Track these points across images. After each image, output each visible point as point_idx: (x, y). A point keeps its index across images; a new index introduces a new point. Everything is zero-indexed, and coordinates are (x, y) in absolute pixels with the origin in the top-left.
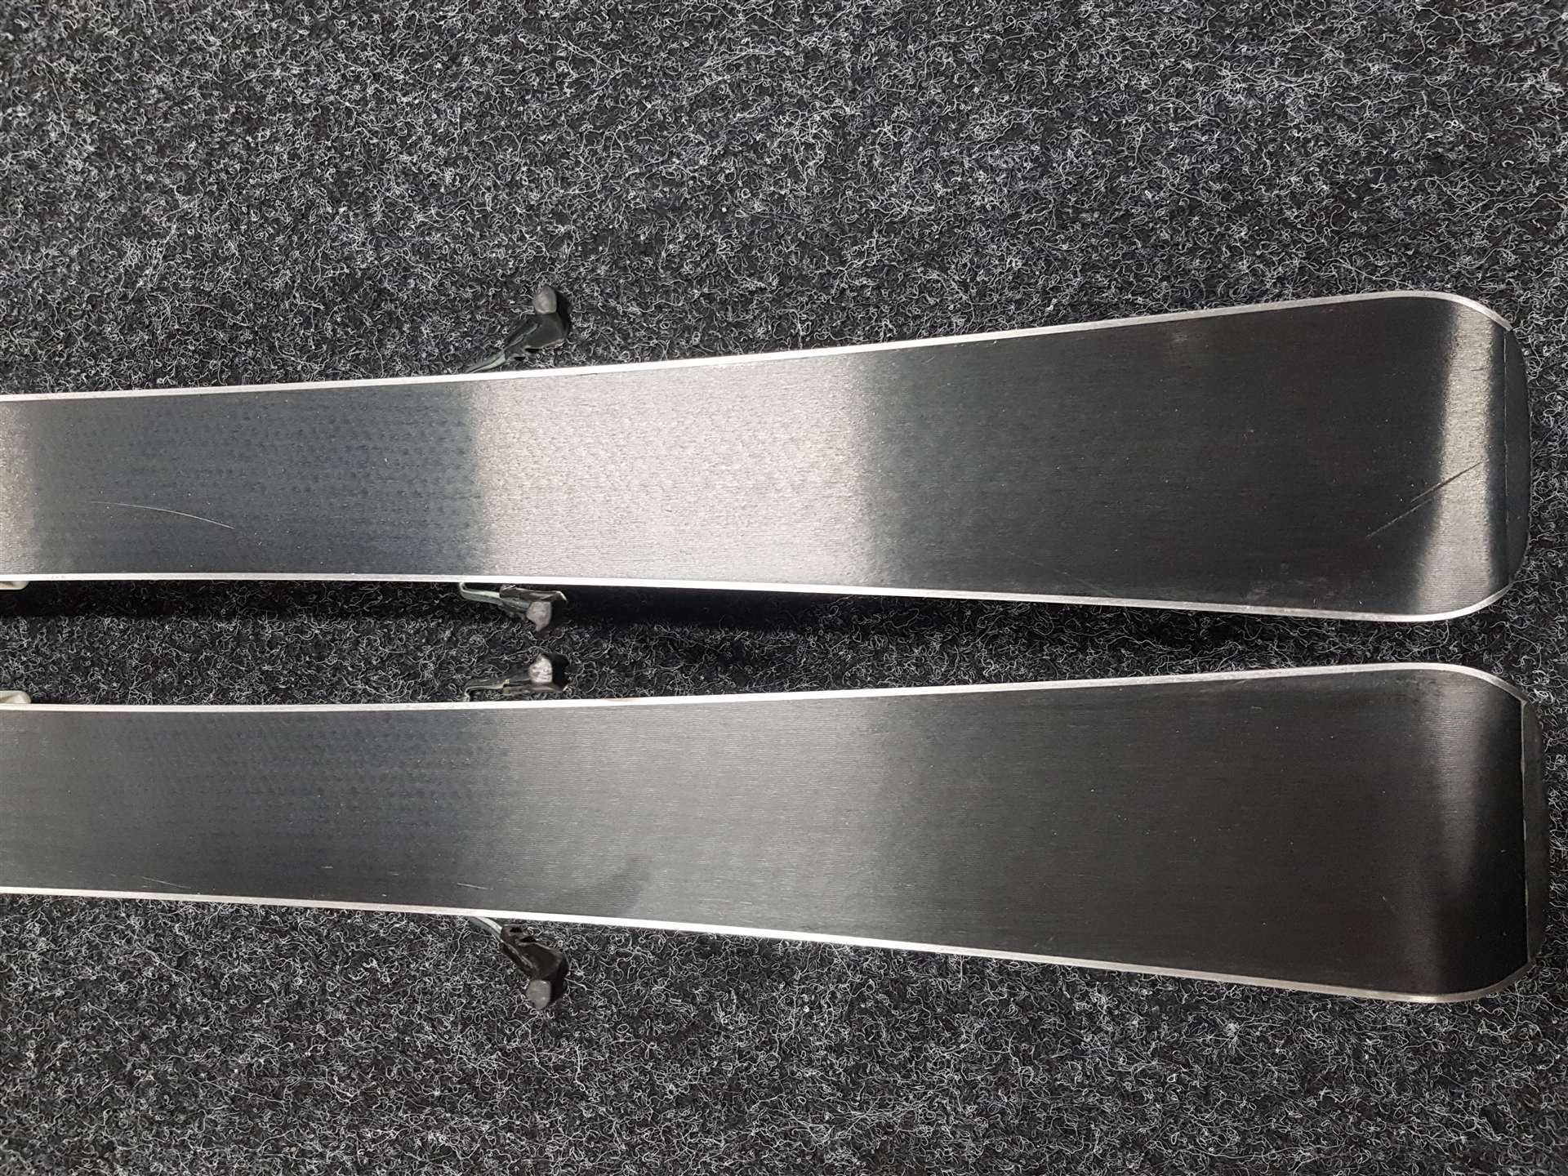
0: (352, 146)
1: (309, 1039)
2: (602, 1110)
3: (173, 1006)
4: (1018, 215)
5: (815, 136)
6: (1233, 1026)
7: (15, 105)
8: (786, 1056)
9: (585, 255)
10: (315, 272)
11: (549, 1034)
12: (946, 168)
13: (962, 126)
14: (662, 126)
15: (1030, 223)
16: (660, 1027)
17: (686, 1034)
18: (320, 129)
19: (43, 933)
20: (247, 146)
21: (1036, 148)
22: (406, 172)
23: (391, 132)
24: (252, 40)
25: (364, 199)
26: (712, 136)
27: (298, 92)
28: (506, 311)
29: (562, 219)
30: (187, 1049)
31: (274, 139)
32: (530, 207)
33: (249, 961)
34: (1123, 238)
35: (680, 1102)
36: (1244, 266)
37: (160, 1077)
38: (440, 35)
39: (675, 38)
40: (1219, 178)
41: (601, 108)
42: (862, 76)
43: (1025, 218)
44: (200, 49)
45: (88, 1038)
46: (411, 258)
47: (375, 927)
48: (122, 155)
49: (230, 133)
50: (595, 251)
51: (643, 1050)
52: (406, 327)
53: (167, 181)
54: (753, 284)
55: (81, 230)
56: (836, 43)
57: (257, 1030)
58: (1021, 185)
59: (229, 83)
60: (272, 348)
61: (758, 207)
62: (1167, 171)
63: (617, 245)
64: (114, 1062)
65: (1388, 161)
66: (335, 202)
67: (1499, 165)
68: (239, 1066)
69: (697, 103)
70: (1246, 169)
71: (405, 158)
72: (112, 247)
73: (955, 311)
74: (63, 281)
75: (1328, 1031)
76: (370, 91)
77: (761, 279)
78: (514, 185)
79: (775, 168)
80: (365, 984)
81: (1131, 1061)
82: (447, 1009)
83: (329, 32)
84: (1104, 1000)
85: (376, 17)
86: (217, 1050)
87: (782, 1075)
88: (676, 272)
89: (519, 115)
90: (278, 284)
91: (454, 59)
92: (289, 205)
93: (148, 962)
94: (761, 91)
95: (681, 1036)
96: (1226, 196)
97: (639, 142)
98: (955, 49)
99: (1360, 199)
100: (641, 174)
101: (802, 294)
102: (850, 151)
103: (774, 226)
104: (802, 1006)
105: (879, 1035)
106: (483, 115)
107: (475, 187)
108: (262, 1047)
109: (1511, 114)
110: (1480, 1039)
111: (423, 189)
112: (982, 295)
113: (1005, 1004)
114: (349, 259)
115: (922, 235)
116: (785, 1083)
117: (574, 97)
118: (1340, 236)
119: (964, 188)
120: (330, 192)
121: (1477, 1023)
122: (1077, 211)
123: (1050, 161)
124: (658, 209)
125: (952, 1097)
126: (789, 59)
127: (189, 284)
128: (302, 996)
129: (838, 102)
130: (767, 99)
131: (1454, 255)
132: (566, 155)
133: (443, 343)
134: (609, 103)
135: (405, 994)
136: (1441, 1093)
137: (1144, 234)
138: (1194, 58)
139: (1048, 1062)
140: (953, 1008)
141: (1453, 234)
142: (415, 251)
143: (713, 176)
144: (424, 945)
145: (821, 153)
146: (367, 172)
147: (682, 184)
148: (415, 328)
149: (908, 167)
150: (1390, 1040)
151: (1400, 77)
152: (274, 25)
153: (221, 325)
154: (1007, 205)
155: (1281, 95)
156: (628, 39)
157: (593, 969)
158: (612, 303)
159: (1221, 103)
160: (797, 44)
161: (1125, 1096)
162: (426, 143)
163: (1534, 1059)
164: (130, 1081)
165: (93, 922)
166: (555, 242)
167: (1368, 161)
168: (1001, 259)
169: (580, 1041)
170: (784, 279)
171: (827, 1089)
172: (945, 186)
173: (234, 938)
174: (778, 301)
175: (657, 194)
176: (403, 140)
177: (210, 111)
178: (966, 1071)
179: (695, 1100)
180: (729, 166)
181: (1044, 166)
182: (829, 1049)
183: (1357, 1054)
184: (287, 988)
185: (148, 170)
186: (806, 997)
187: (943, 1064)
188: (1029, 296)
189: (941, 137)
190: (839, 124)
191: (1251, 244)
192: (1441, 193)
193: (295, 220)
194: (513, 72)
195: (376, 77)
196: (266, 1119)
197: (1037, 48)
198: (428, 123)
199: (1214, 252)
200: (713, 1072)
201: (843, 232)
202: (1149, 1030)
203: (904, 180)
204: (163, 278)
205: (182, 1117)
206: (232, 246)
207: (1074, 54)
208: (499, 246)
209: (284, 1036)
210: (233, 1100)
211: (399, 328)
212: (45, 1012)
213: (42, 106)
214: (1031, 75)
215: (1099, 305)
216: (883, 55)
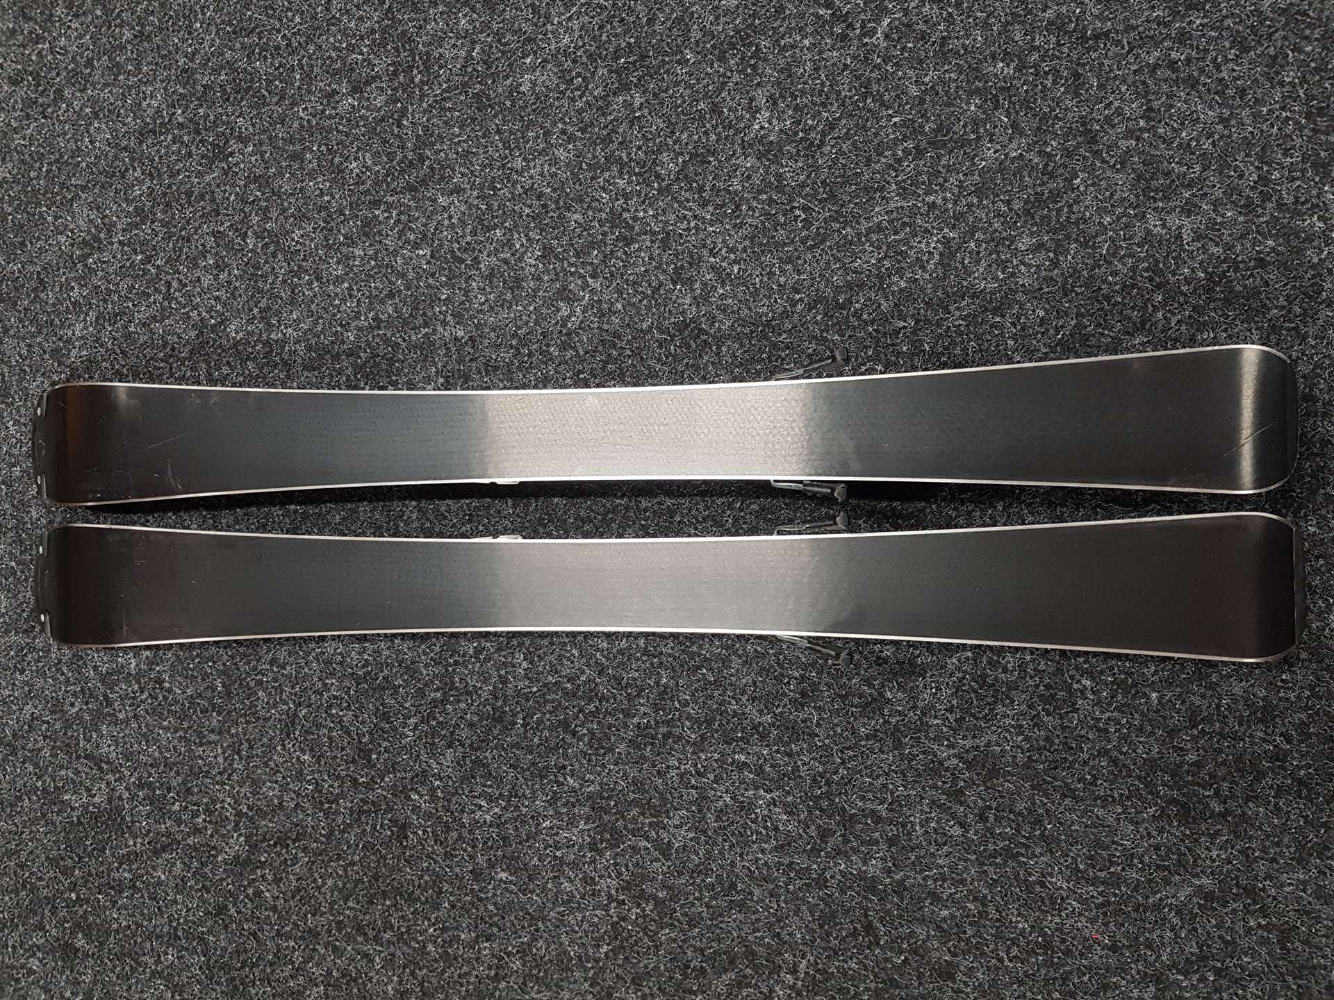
0: (683, 253)
1: (670, 709)
2: (827, 741)
3: (597, 694)
4: (1042, 289)
5: (934, 248)
6: (1154, 695)
7: (495, 229)
8: (924, 714)
9: (810, 310)
10: (664, 320)
11: (800, 704)
12: (1003, 265)
13: (1012, 243)
14: (851, 243)
15: (1048, 293)
16: (856, 700)
17: (870, 703)
18: (665, 245)
19: (525, 659)
20: (626, 253)
21: (1052, 255)
22: (713, 267)
23: (704, 246)
24: (626, 196)
25: (690, 282)
26: (879, 248)
27: (653, 224)
28: (768, 339)
29: (797, 291)
30: (605, 716)
31: (640, 249)
32: (780, 285)
33: (637, 671)
34: (1098, 301)
35: (867, 738)
36: (1160, 315)
37: (590, 731)
38: (730, 194)
39: (857, 196)
40: (1147, 270)
41: (818, 234)
42: (959, 217)
43: (1046, 290)
44: (597, 200)
45: (551, 713)
46: (716, 313)
47: (704, 652)
48: (556, 257)
49: (616, 246)
50: (815, 307)
51: (847, 712)
52: (714, 348)
53: (582, 271)
54: (902, 324)
55: (535, 296)
56: (945, 199)
57: (643, 705)
58: (1043, 273)
59: (615, 219)
60: (642, 359)
61: (903, 284)
62: (1120, 266)
63: (827, 304)
64: (565, 724)
65: (1235, 261)
66: (675, 283)
67: (1292, 263)
68: (632, 724)
69: (869, 231)
70: (1161, 266)
71: (712, 259)
72: (553, 306)
73: (1009, 337)
74: (526, 324)
75: (1203, 696)
76: (692, 224)
77: (905, 321)
78: (771, 274)
79: (911, 265)
80: (699, 681)
81: (1103, 713)
82: (744, 693)
83: (668, 192)
84: (1089, 683)
85: (694, 185)
86: (621, 716)
87: (921, 723)
88: (859, 318)
89: (773, 237)
90: (645, 326)
91: (738, 207)
92: (650, 284)
93: (583, 672)
94: (905, 224)
95: (868, 704)
96: (1151, 279)
97: (838, 251)
98: (1008, 203)
99: (1221, 281)
100: (841, 268)
101: (927, 329)
102: (952, 255)
103: (911, 294)
104: (931, 689)
105: (972, 702)
106: (755, 237)
107: (750, 275)
108: (645, 714)
109: (1298, 237)
110: (1280, 699)
111: (723, 277)
112: (1023, 329)
113: (1037, 686)
114: (684, 312)
115: (991, 299)
116: (924, 728)
117: (803, 227)
118: (1211, 300)
119: (1013, 275)
120: (672, 279)
121: (1279, 692)
122: (1073, 287)
123: (1058, 260)
124: (850, 285)
125: (1010, 732)
126: (919, 208)
127: (596, 325)
128: (665, 688)
129: (946, 230)
130: (908, 229)
131: (1269, 309)
132: (799, 258)
133: (734, 356)
134: (822, 231)
135: (721, 686)
136: (1261, 726)
137: (1108, 298)
138: (1134, 209)
139: (1060, 714)
140: (1010, 689)
141: (1268, 299)
142: (718, 308)
143: (879, 269)
144: (730, 661)
145: (937, 257)
146: (691, 267)
147: (862, 273)
148: (719, 348)
149: (984, 264)
150: (1235, 701)
151: (1241, 219)
152: (638, 188)
153: (614, 346)
154: (1036, 283)
155: (1180, 227)
156: (833, 197)
157: (820, 672)
158: (825, 335)
159: (1149, 232)
160: (924, 200)
161: (1099, 730)
162: (723, 252)
163: (1307, 708)
164: (574, 734)
165: (552, 653)
166: (794, 303)
167: (1225, 261)
168: (1034, 311)
169: (814, 707)
170: (917, 321)
171: (945, 729)
172: (1003, 273)
173: (628, 660)
174: (914, 332)
175: (849, 278)
176: (711, 250)
177: (604, 234)
178: (1018, 719)
179: (876, 736)
180: (887, 263)
181: (1055, 264)
182: (946, 710)
183: (1218, 707)
184: (657, 684)
185: (571, 265)
186: (933, 685)
187: (1006, 716)
188: (1047, 330)
189: (1001, 248)
190: (946, 242)
191: (1164, 303)
192: (1262, 278)
193: (653, 292)
194: (769, 214)
195: (695, 217)
196: (648, 750)
197: (1052, 202)
198: (724, 241)
199: (1145, 308)
200: (885, 722)
201: (949, 297)
202: (1112, 698)
203: (981, 270)
204: (581, 322)
205: (602, 751)
206: (619, 306)
207: (1070, 206)
208: (764, 305)
209: (656, 708)
210: (630, 741)
211: (711, 348)
212: (528, 700)
213: (510, 230)
214: (1048, 216)
215: (1085, 335)
216: (970, 205)
